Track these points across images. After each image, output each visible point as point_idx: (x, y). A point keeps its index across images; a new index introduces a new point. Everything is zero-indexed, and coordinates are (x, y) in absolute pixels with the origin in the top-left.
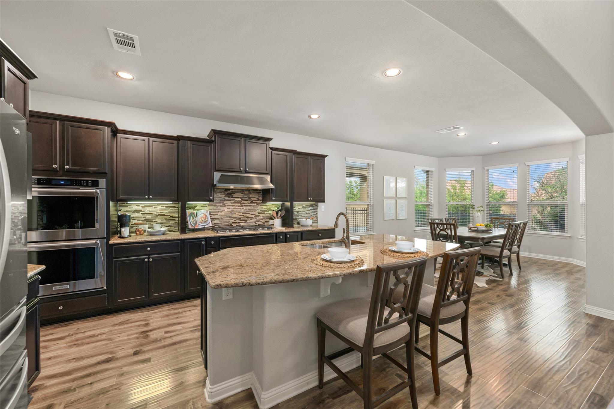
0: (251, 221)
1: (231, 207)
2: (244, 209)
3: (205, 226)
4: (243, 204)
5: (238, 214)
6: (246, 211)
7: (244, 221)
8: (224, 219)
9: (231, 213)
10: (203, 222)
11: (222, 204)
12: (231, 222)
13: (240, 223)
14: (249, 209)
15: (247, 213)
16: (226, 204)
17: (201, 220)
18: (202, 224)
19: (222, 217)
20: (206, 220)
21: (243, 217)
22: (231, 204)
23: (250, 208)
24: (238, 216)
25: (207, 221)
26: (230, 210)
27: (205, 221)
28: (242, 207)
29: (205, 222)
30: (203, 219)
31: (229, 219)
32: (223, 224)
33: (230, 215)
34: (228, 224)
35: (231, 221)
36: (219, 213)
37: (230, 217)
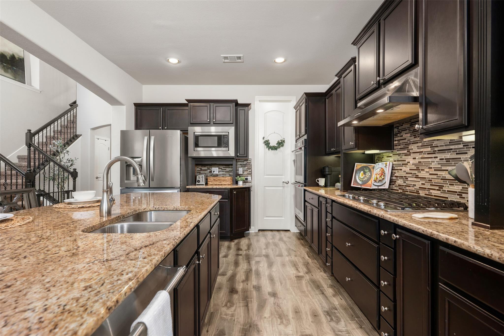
0: (452, 188)
1: (418, 156)
2: (437, 160)
3: (378, 186)
4: (436, 149)
5: (427, 170)
6: (442, 165)
7: (437, 188)
8: (409, 179)
9: (418, 169)
10: (377, 181)
11: (406, 152)
12: (417, 187)
13: (431, 191)
14: (448, 160)
15: (444, 168)
16: (411, 151)
17: (375, 177)
18: (375, 184)
19: (407, 175)
20: (383, 177)
21: (435, 177)
22: (418, 151)
23: (448, 155)
24: (427, 176)
25: (383, 179)
26: (416, 161)
27: (380, 179)
28: (433, 156)
29: (380, 181)
30: (378, 176)
31: (416, 179)
32: (407, 188)
33: (416, 172)
34: (413, 189)
35: (419, 185)
36: (404, 168)
37: (417, 177)
